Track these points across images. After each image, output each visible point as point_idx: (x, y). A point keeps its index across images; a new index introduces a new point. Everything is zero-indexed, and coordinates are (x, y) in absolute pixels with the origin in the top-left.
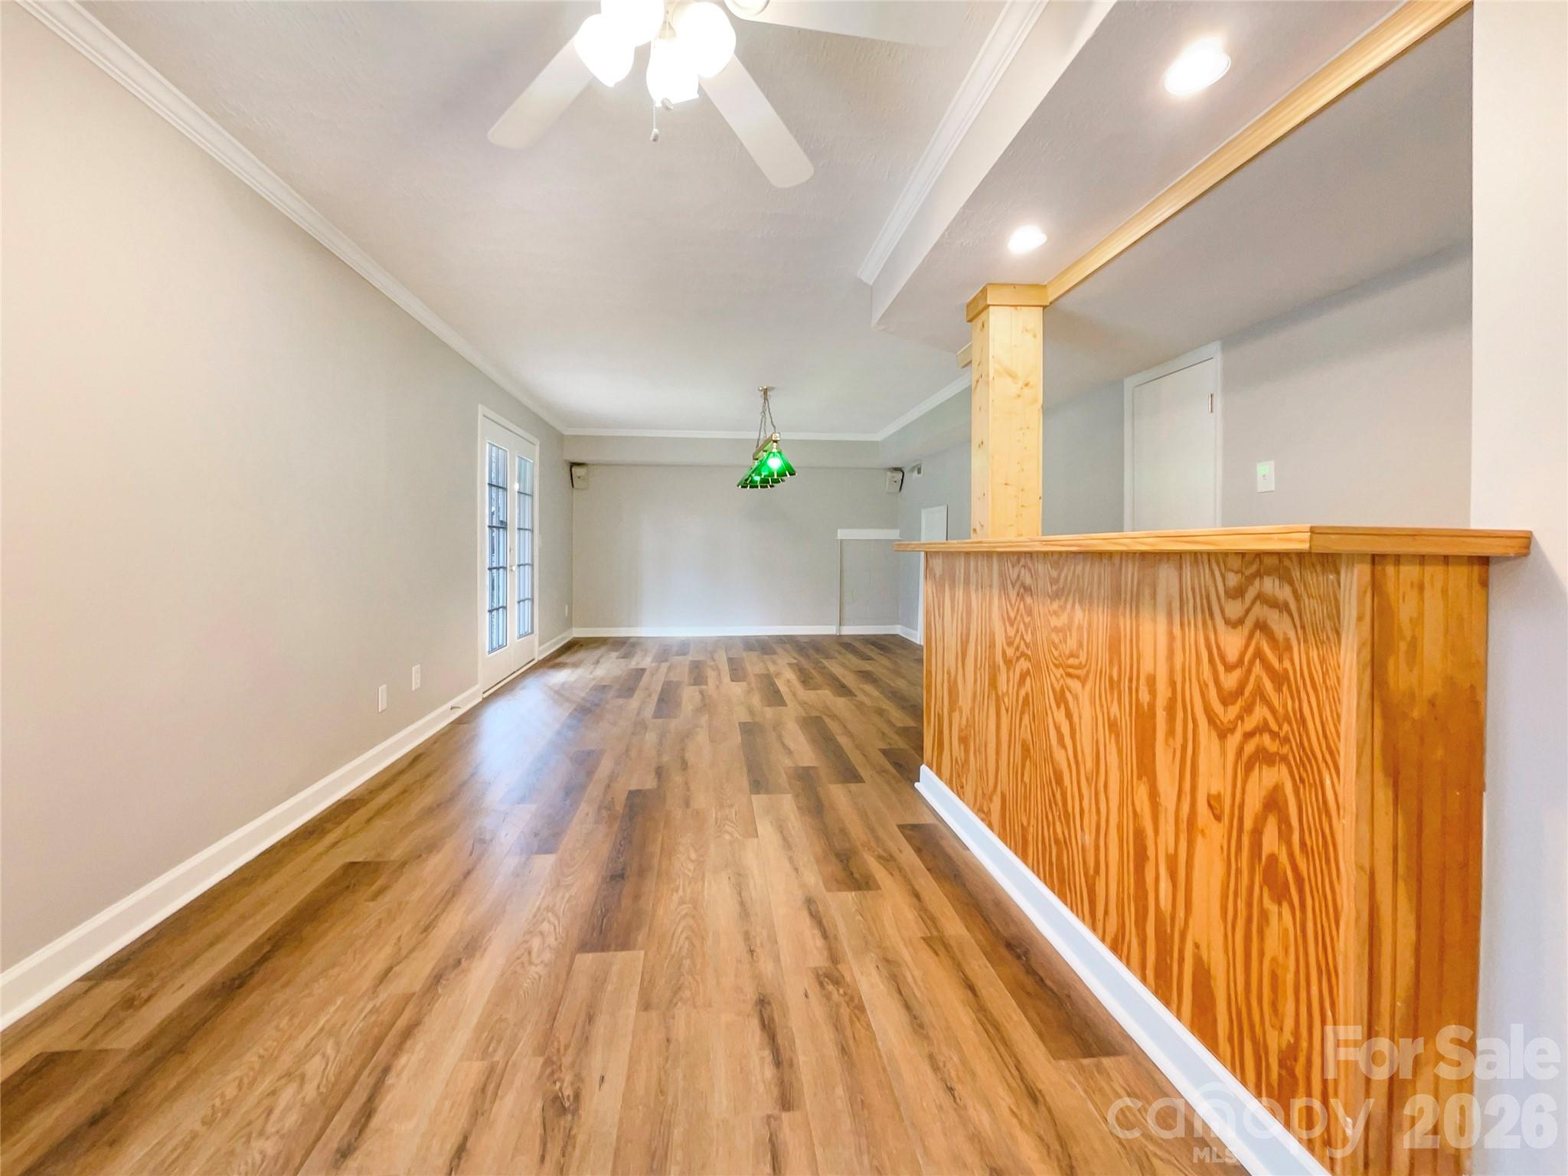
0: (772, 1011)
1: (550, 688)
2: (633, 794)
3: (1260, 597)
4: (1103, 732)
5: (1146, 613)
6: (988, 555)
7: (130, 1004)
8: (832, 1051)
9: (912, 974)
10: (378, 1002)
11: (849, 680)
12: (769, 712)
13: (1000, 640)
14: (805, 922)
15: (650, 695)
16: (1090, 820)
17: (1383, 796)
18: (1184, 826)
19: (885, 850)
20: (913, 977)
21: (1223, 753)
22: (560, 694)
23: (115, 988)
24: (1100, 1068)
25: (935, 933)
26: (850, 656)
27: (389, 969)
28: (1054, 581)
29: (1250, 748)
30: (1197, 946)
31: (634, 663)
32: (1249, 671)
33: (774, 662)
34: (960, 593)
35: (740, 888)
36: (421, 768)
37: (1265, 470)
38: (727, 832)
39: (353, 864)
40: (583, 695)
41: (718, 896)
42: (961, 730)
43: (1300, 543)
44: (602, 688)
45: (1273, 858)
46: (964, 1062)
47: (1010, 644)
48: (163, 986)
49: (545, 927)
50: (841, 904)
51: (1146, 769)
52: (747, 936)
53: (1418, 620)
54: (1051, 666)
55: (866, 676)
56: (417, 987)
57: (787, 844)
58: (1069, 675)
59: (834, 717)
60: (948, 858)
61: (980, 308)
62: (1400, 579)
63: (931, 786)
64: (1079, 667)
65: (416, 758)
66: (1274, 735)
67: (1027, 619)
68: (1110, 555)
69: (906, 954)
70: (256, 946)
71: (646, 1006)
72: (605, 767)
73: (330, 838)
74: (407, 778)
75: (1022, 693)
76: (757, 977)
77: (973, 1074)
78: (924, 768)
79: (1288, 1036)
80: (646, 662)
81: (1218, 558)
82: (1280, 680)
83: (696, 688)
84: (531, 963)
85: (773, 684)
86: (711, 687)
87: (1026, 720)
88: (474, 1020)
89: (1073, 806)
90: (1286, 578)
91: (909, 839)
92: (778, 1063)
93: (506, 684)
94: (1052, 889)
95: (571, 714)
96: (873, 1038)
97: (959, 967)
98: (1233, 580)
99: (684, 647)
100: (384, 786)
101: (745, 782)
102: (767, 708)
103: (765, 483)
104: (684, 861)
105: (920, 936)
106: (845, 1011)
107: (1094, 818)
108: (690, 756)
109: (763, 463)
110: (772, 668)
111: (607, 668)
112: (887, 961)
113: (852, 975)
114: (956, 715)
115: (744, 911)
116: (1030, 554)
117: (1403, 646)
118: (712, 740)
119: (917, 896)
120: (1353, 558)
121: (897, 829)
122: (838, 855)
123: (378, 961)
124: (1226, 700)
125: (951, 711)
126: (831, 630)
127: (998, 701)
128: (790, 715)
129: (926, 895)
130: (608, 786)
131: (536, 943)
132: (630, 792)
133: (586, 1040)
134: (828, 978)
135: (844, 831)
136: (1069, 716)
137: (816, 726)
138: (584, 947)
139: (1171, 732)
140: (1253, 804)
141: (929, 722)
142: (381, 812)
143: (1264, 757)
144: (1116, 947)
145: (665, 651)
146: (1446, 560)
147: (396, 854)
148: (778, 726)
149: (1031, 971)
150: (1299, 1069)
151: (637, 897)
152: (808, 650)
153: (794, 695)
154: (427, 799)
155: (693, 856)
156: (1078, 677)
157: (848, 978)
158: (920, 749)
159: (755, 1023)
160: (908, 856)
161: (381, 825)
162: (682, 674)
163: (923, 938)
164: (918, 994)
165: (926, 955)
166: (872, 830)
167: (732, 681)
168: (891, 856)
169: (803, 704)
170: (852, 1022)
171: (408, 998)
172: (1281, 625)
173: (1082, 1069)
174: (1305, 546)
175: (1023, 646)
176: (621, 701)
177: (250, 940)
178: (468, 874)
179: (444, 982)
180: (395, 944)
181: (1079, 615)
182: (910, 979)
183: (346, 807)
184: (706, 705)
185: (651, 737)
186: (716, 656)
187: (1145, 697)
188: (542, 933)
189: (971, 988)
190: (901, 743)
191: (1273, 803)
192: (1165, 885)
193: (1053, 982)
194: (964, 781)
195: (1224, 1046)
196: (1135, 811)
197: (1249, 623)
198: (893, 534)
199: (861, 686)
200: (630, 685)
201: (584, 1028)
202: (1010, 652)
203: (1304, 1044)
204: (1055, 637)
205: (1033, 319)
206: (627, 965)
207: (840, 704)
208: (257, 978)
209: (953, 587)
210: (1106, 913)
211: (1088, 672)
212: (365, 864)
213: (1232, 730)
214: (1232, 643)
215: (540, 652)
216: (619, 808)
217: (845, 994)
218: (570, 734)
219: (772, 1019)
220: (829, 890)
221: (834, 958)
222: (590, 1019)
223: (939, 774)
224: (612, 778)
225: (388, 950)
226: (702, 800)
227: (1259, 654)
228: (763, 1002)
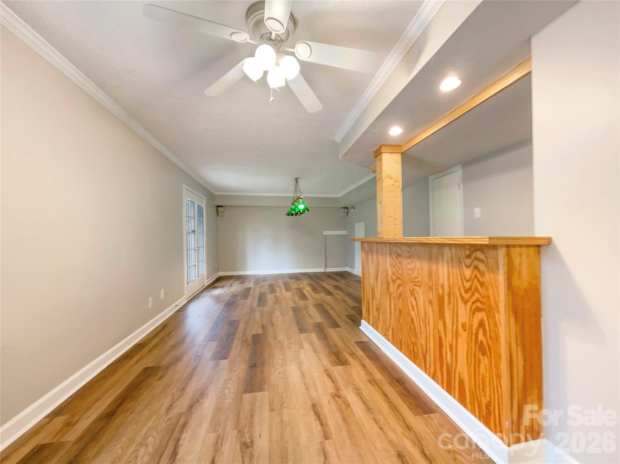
0: (318, 408)
1: (214, 297)
2: (254, 336)
3: (476, 258)
4: (427, 304)
5: (440, 264)
6: (385, 243)
7: (69, 425)
8: (340, 420)
9: (365, 392)
10: (170, 416)
11: (331, 289)
12: (302, 303)
13: (390, 273)
14: (326, 378)
15: (254, 298)
16: (424, 334)
17: (513, 320)
18: (454, 334)
19: (351, 351)
20: (365, 393)
21: (466, 308)
22: (218, 299)
23: (61, 420)
24: (430, 418)
25: (372, 378)
26: (330, 280)
27: (171, 406)
28: (409, 252)
29: (474, 307)
30: (459, 373)
31: (246, 285)
32: (473, 282)
33: (301, 283)
34: (375, 257)
35: (300, 367)
36: (167, 330)
37: (477, 210)
38: (292, 348)
39: (147, 368)
40: (227, 298)
41: (293, 371)
42: (377, 306)
43: (486, 242)
44: (235, 296)
45: (482, 342)
46: (385, 419)
47: (394, 274)
48: (81, 418)
49: (229, 385)
50: (337, 371)
51: (442, 316)
52: (305, 384)
53: (520, 265)
54: (409, 282)
55: (337, 287)
56: (184, 410)
57: (315, 351)
58: (415, 285)
59: (327, 303)
60: (374, 353)
61: (379, 153)
62: (515, 252)
63: (365, 327)
64: (418, 282)
65: (164, 326)
66: (481, 302)
67: (400, 266)
68: (428, 244)
69: (362, 386)
70: (116, 400)
71: (272, 410)
72: (242, 326)
73: (135, 359)
74: (162, 334)
75: (399, 292)
76: (311, 398)
77: (389, 423)
78: (363, 321)
79: (488, 399)
80: (251, 285)
81: (463, 246)
82: (482, 284)
83: (273, 294)
84: (226, 399)
85: (302, 292)
86: (278, 294)
87: (400, 301)
88: (209, 420)
89: (418, 330)
90: (482, 251)
91: (359, 346)
92: (322, 425)
93: (195, 295)
94: (411, 360)
95: (224, 306)
96: (354, 415)
97: (380, 388)
98: (467, 252)
99: (265, 278)
100: (154, 337)
101: (296, 329)
102: (301, 301)
103: (297, 214)
104: (278, 359)
105: (367, 379)
106: (343, 406)
107: (425, 334)
108: (274, 321)
109: (297, 207)
110: (301, 286)
111: (235, 288)
112: (356, 389)
113: (344, 394)
114: (374, 301)
115: (303, 375)
116: (400, 243)
117: (516, 273)
118: (282, 314)
119: (364, 366)
120: (502, 246)
121: (354, 343)
122: (334, 354)
123: (167, 402)
124: (466, 291)
125: (373, 299)
126: (322, 270)
127: (390, 294)
128: (310, 303)
129: (367, 366)
130: (244, 334)
131: (227, 391)
132: (253, 335)
133: (252, 424)
134: (336, 396)
135: (336, 345)
136: (415, 299)
137: (320, 307)
138: (245, 392)
139: (449, 303)
140: (475, 324)
141: (364, 304)
142: (155, 347)
143: (478, 310)
144: (433, 378)
145: (258, 280)
146: (528, 246)
147: (165, 362)
148: (306, 308)
149: (405, 389)
150: (492, 409)
151: (262, 373)
152: (314, 278)
153: (311, 296)
154: (172, 342)
155: (281, 357)
156: (418, 286)
157: (343, 395)
158: (360, 314)
159: (312, 413)
160: (360, 353)
161: (156, 352)
162: (266, 289)
163: (368, 380)
164: (368, 399)
165: (369, 385)
166: (345, 344)
167: (286, 291)
168: (354, 353)
169: (314, 299)
170: (346, 409)
171: (181, 415)
172: (482, 267)
173: (424, 418)
174: (487, 243)
175: (398, 276)
176: (243, 301)
177: (112, 399)
178: (195, 369)
179: (194, 408)
180: (172, 396)
181: (418, 264)
182: (365, 394)
183: (139, 347)
184: (277, 301)
185: (257, 315)
186: (278, 282)
187: (441, 291)
188: (228, 388)
189: (386, 396)
190: (353, 312)
191: (481, 324)
192: (449, 354)
193: (413, 391)
194: (378, 325)
195: (469, 405)
196: (438, 330)
197: (472, 266)
198: (344, 233)
199: (336, 291)
200: (246, 293)
201: (250, 419)
202: (394, 277)
203: (492, 401)
204: (410, 272)
205: (397, 158)
206: (263, 397)
207: (329, 298)
208: (118, 413)
209: (372, 254)
210: (430, 366)
211: (421, 284)
212: (152, 367)
213: (468, 301)
214: (468, 273)
215: (208, 282)
216: (250, 340)
217: (343, 401)
218: (225, 314)
219: (318, 411)
220: (332, 366)
221: (337, 389)
222: (252, 416)
223: (369, 323)
224: (245, 330)
225: (169, 398)
226: (281, 336)
227: (476, 276)
228: (314, 406)
